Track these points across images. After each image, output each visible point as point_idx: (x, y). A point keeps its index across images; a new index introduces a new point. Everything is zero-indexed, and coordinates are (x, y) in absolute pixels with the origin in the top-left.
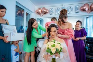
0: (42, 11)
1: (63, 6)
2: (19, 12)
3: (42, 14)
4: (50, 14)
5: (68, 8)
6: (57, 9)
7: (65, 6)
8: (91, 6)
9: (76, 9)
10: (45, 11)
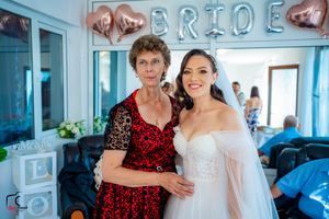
0: (117, 19)
2: (6, 19)
5: (233, 8)
6: (183, 11)
9: (270, 14)
10: (131, 20)
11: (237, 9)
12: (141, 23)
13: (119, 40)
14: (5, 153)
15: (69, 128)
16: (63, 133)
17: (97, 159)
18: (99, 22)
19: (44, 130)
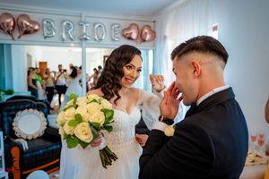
1: (81, 17)
3: (16, 34)
4: (45, 37)
5: (95, 25)
6: (65, 24)
7: (88, 20)
8: (142, 30)
9: (113, 31)
10: (29, 24)
11: (97, 26)
12: (37, 27)
13: (19, 37)
18: (3, 24)
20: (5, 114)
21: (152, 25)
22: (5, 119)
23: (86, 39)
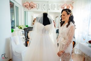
0: (30, 5)
4: (37, 9)
6: (43, 5)
8: (68, 6)
12: (35, 6)
13: (30, 9)
14: (13, 30)
15: (21, 27)
16: (19, 28)
17: (28, 32)
18: (26, 5)
19: (17, 27)
20: (26, 31)
21: (72, 4)
22: (26, 33)
23: (49, 9)
